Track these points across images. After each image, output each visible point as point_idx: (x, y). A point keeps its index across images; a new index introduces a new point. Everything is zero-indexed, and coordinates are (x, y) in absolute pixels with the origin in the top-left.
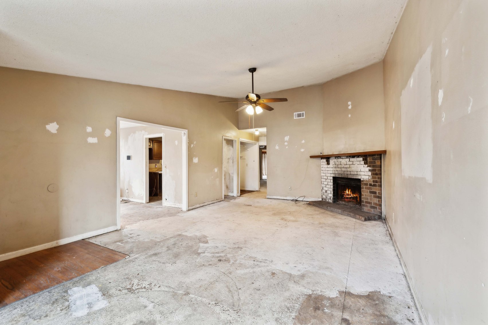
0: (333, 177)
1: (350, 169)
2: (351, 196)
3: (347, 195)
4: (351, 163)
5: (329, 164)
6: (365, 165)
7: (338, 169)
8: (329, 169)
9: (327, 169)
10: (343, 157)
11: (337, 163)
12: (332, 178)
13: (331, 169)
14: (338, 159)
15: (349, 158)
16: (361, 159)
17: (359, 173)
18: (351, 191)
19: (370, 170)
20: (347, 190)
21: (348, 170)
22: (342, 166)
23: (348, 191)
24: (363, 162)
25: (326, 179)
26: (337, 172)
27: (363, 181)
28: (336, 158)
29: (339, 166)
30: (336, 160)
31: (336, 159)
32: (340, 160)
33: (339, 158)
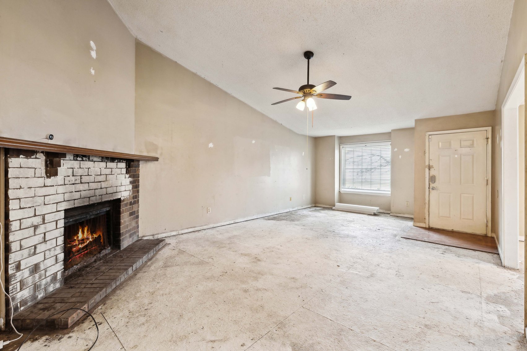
0: (66, 211)
1: (106, 183)
2: (88, 242)
3: (79, 245)
4: (108, 171)
5: (56, 174)
6: (126, 175)
7: (81, 187)
8: (51, 190)
9: (44, 191)
10: (95, 159)
11: (80, 172)
12: (62, 214)
13: (61, 189)
14: (83, 160)
15: (106, 162)
16: (123, 165)
17: (119, 189)
18: (88, 230)
19: (131, 182)
20: (80, 230)
21: (104, 185)
22: (91, 179)
23: (83, 232)
24: (124, 171)
25: (36, 227)
26: (77, 196)
27: (124, 200)
28: (79, 159)
29: (85, 179)
30: (76, 164)
31: (77, 160)
32: (87, 164)
33: (84, 158)
